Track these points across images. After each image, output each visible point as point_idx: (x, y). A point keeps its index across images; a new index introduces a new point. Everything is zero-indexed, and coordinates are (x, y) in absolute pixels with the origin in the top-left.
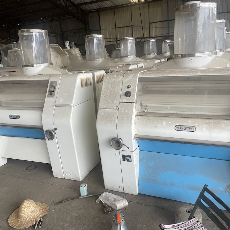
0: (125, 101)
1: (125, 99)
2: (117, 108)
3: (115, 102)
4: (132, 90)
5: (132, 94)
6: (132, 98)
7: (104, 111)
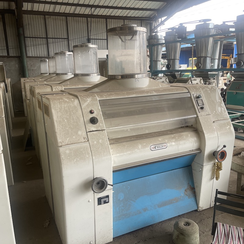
0: (94, 130)
1: (93, 127)
2: (86, 140)
3: (80, 133)
4: (97, 115)
5: (99, 120)
6: (101, 124)
7: (68, 147)
